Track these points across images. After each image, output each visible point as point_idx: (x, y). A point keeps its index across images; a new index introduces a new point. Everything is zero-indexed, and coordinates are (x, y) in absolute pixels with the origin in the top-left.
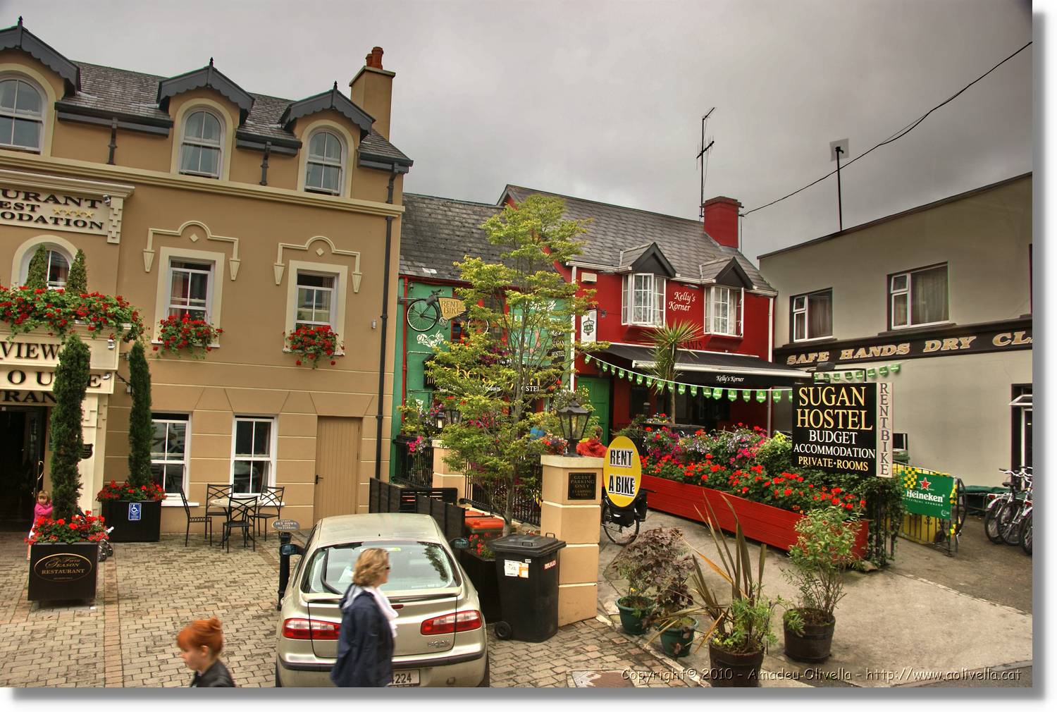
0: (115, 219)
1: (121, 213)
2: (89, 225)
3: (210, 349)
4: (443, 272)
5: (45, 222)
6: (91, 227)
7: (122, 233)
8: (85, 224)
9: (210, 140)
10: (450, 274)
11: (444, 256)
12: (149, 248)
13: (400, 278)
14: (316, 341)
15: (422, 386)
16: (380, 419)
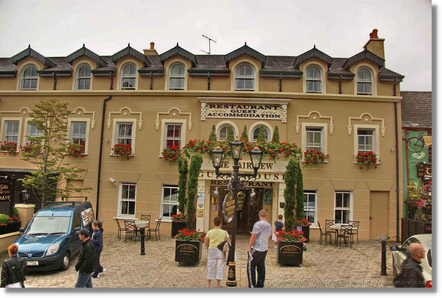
0: (285, 113)
1: (286, 111)
2: (275, 116)
3: (325, 163)
4: (422, 125)
5: (259, 116)
6: (276, 117)
7: (287, 119)
8: (273, 116)
9: (316, 78)
10: (425, 125)
11: (420, 117)
12: (297, 124)
13: (402, 129)
14: (368, 158)
15: (416, 176)
16: (398, 192)
